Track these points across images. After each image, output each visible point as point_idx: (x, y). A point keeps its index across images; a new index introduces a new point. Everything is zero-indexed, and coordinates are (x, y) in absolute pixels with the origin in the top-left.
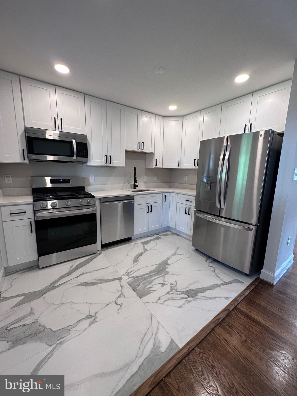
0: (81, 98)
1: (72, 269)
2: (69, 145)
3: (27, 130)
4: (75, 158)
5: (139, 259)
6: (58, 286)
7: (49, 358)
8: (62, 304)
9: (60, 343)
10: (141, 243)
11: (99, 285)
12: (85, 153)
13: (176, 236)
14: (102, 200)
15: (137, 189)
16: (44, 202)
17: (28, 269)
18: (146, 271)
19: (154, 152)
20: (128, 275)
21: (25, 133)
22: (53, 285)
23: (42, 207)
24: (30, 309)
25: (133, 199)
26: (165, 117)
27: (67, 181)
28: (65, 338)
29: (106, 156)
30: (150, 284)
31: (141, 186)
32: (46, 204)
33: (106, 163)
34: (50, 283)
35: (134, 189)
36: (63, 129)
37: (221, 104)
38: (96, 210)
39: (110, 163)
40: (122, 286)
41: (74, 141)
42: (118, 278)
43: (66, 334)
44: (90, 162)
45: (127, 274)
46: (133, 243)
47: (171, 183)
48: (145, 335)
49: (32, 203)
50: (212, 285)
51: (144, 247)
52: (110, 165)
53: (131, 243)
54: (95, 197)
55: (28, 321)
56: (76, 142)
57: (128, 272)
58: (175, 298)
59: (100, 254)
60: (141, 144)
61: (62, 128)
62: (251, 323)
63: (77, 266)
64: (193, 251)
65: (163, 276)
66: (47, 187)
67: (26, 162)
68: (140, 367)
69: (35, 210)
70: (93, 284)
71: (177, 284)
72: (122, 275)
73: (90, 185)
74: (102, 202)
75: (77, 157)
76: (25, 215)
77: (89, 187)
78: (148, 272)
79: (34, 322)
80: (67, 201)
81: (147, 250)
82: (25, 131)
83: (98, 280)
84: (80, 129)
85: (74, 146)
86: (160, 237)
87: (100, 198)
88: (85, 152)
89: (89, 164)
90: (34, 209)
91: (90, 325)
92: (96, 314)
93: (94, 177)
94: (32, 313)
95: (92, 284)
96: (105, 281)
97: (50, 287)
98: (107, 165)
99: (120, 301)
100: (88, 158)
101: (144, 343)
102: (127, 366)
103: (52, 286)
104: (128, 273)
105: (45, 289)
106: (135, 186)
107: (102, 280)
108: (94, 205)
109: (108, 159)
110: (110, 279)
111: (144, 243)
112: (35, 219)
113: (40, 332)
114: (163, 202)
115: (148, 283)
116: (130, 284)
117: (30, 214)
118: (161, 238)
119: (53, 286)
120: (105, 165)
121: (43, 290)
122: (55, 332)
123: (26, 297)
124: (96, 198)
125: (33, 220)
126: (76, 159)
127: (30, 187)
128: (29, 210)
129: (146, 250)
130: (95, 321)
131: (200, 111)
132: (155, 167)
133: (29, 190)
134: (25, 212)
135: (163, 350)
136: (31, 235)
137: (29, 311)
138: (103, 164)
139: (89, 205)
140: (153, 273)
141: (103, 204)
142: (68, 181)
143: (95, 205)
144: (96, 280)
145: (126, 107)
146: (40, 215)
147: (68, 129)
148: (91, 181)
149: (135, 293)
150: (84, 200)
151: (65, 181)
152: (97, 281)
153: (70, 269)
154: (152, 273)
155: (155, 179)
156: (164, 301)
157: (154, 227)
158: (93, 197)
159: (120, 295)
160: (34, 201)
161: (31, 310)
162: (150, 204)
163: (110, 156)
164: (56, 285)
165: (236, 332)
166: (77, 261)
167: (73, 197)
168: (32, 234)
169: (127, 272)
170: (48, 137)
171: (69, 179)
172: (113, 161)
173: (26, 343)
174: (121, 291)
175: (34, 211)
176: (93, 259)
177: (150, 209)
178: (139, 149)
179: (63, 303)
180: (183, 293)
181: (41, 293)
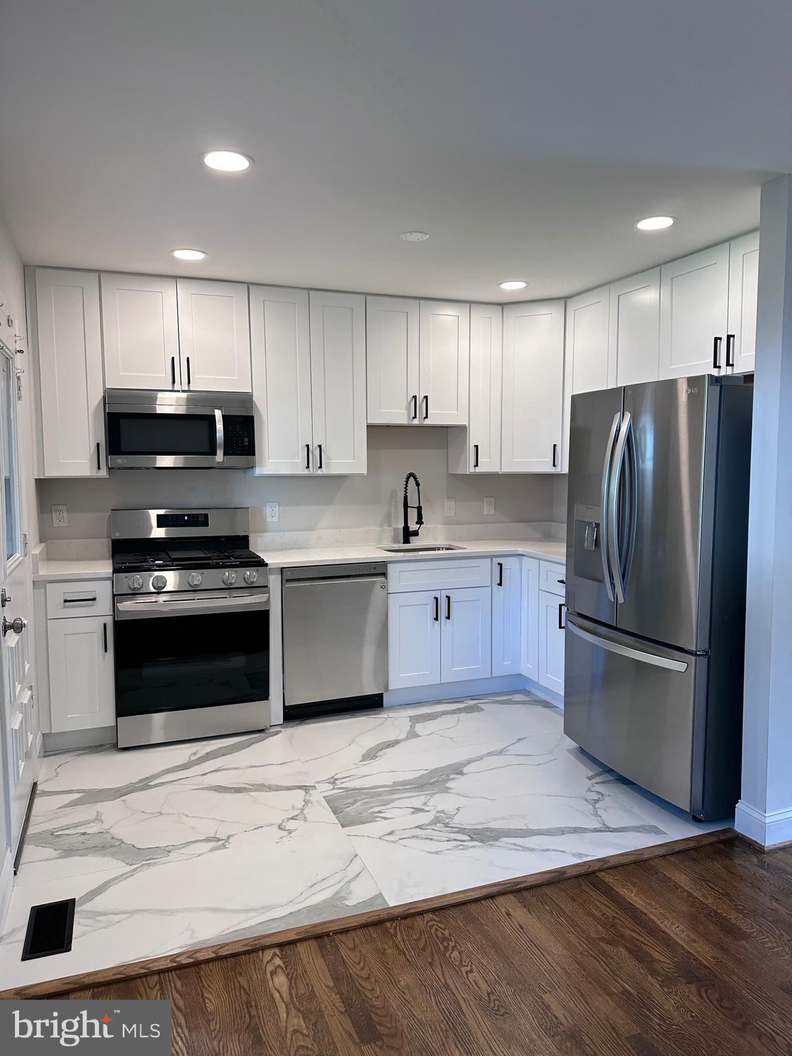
0: (239, 295)
1: (193, 758)
2: (205, 424)
3: (110, 396)
4: (220, 456)
5: (379, 754)
6: (156, 786)
7: (127, 878)
8: (161, 814)
9: (149, 865)
10: (410, 717)
11: (252, 793)
12: (246, 444)
13: (538, 709)
14: (288, 575)
15: (415, 542)
16: (137, 576)
17: (90, 750)
18: (388, 780)
19: (467, 424)
20: (334, 783)
21: (105, 404)
22: (145, 783)
23: (132, 587)
24: (95, 813)
25: (384, 574)
26: (505, 307)
27: (200, 520)
28: (157, 860)
29: (308, 446)
30: (384, 805)
31: (431, 534)
32: (141, 581)
33: (308, 467)
34: (140, 779)
35: (404, 543)
36: (191, 384)
37: (659, 268)
38: (268, 602)
39: (321, 467)
40: (306, 802)
41: (218, 414)
42: (305, 786)
43: (162, 856)
44: (261, 466)
45: (333, 781)
46: (385, 715)
47: (553, 523)
48: (323, 880)
49: (111, 576)
50: (560, 828)
51: (413, 727)
52: (319, 472)
53: (378, 714)
54: (266, 565)
55: (93, 829)
56: (223, 416)
57: (335, 777)
58: (434, 838)
59: (277, 733)
60: (419, 404)
61: (189, 382)
62: (607, 904)
63: (207, 754)
64: (569, 751)
65: (427, 794)
66: (152, 537)
67: (103, 473)
68: (291, 913)
69: (116, 595)
70: (239, 790)
71: (457, 813)
72: (318, 782)
73: (265, 531)
74: (287, 581)
75: (224, 455)
76: (93, 606)
77: (261, 537)
78: (390, 783)
79: (102, 832)
80: (194, 573)
81: (418, 736)
82: (104, 398)
83: (252, 785)
84: (237, 378)
85: (218, 426)
86: (482, 706)
87: (282, 568)
88: (246, 439)
89: (258, 471)
90: (114, 590)
91: (211, 850)
92: (229, 837)
93: (277, 508)
94: (98, 819)
95: (233, 791)
96: (270, 788)
97: (137, 786)
98: (311, 471)
99: (291, 825)
100: (254, 455)
101: (314, 889)
102: (268, 908)
103: (144, 785)
104: (337, 779)
105: (127, 787)
106: (408, 535)
107: (263, 785)
108: (265, 588)
109: (315, 454)
110: (284, 787)
111: (415, 720)
112: (114, 618)
113: (113, 846)
114: (496, 587)
115: (378, 804)
116: (330, 801)
117: (104, 605)
118: (483, 709)
119: (146, 785)
120: (306, 472)
121: (122, 788)
122: (141, 851)
123: (86, 796)
124: (269, 566)
125: (109, 621)
126: (224, 460)
127: (108, 538)
128: (104, 592)
129: (412, 735)
130: (224, 846)
131: (608, 286)
132: (472, 470)
133: (105, 546)
134: (94, 599)
135: (350, 903)
136: (104, 659)
137: (94, 816)
138: (301, 470)
139: (250, 588)
140: (404, 786)
141: (289, 585)
142: (202, 519)
143: (266, 586)
144: (248, 784)
145: (368, 297)
146: (127, 606)
147: (205, 382)
148: (269, 519)
149: (334, 817)
150: (237, 572)
151: (196, 519)
152: (251, 787)
153: (190, 757)
154: (400, 786)
155: (487, 510)
156: (400, 839)
157: (459, 670)
158: (262, 564)
159: (297, 816)
160: (115, 571)
161: (97, 815)
162: (445, 593)
163: (320, 446)
164: (152, 783)
165: (547, 907)
166: (212, 744)
167: (209, 563)
168: (107, 658)
169: (333, 777)
170: (160, 410)
171: (206, 516)
172: (328, 458)
173: (87, 855)
174: (302, 810)
175: (114, 596)
176: (252, 744)
177: (442, 609)
178: (414, 418)
179: (163, 813)
180: (462, 831)
181: (118, 793)
